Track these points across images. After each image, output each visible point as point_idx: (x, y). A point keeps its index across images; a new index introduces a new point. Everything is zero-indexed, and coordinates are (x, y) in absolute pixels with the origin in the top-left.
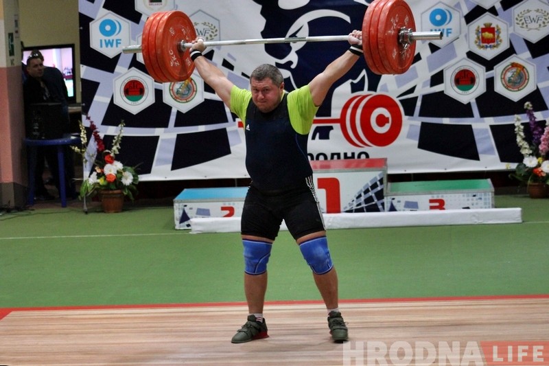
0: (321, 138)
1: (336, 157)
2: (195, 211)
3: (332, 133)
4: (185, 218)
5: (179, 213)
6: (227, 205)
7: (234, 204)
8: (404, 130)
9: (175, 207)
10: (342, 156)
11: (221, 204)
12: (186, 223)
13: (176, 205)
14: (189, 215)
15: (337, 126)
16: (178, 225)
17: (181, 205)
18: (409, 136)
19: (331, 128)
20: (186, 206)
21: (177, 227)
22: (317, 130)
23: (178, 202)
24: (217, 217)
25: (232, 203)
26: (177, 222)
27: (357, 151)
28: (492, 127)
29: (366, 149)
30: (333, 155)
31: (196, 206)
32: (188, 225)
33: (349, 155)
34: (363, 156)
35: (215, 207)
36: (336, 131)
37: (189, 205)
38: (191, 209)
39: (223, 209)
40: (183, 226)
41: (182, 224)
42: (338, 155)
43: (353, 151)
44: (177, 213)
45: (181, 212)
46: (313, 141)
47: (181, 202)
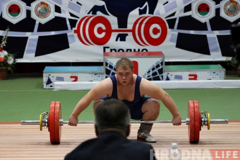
0: (121, 40)
1: (129, 51)
2: (55, 78)
3: (127, 37)
4: (49, 82)
5: (46, 79)
6: (74, 75)
7: (78, 75)
8: (168, 37)
9: (44, 76)
10: (133, 51)
11: (70, 75)
12: (50, 85)
13: (44, 75)
14: (52, 80)
15: (130, 34)
16: (45, 86)
17: (48, 74)
18: (171, 40)
19: (127, 35)
20: (50, 75)
21: (45, 87)
22: (119, 36)
23: (46, 73)
24: (68, 81)
25: (76, 74)
26: (45, 85)
27: (141, 48)
28: (218, 36)
29: (146, 47)
30: (127, 50)
31: (56, 75)
32: (51, 86)
33: (137, 50)
34: (145, 51)
35: (67, 76)
36: (130, 37)
37: (52, 75)
38: (53, 77)
39: (72, 77)
40: (48, 87)
41: (47, 86)
42: (131, 50)
43: (139, 48)
44: (45, 79)
45: (47, 78)
46: (117, 42)
47: (48, 73)
